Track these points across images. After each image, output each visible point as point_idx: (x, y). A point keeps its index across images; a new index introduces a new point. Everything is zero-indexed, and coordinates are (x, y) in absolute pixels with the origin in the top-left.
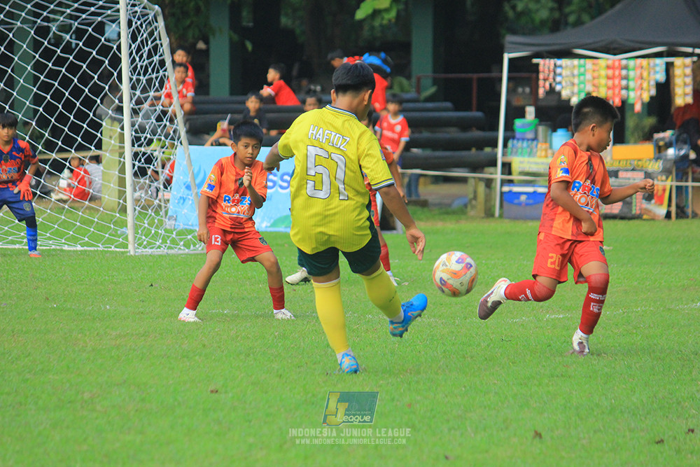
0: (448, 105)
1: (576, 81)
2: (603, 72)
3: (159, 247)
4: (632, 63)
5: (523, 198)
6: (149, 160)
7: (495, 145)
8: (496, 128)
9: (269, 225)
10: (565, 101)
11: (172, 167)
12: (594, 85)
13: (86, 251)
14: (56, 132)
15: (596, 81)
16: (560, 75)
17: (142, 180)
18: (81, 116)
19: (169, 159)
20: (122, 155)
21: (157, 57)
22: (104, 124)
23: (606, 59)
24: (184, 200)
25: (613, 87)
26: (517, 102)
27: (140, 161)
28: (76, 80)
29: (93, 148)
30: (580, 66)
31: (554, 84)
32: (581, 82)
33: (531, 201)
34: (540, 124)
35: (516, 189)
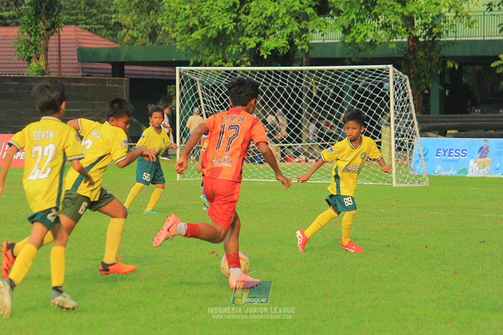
3: (406, 183)
6: (402, 144)
9: (456, 173)
11: (413, 147)
13: (374, 185)
17: (399, 153)
18: (373, 123)
19: (411, 144)
20: (390, 141)
21: (406, 98)
22: (383, 127)
24: (418, 162)
27: (398, 144)
28: (370, 108)
29: (378, 138)
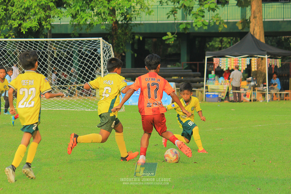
0: (191, 70)
1: (225, 64)
2: (233, 62)
4: (240, 59)
5: (211, 96)
7: (203, 82)
8: (203, 77)
10: (222, 69)
12: (230, 65)
13: (91, 111)
14: (84, 78)
15: (231, 64)
16: (221, 62)
18: (90, 73)
22: (96, 75)
23: (233, 58)
26: (209, 70)
28: (88, 64)
30: (226, 60)
31: (219, 65)
32: (227, 64)
33: (213, 97)
34: (216, 76)
35: (209, 94)
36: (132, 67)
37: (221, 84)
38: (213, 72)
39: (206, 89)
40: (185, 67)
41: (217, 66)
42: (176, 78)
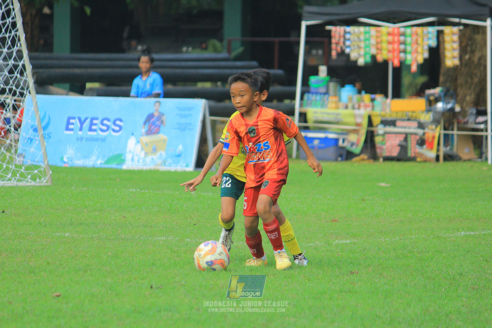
0: (255, 63)
1: (362, 45)
2: (385, 38)
3: (10, 180)
4: (409, 31)
5: (316, 142)
7: (292, 97)
8: (294, 84)
9: (103, 162)
10: (353, 62)
12: (377, 49)
15: (379, 46)
16: (349, 40)
21: (10, 19)
23: (387, 27)
24: (31, 140)
25: (393, 51)
26: (312, 62)
30: (365, 33)
31: (344, 47)
32: (367, 46)
33: (323, 145)
34: (330, 81)
35: (310, 135)
36: (73, 50)
37: (346, 107)
38: (323, 70)
39: (300, 122)
40: (234, 54)
41: (339, 49)
42: (208, 85)
